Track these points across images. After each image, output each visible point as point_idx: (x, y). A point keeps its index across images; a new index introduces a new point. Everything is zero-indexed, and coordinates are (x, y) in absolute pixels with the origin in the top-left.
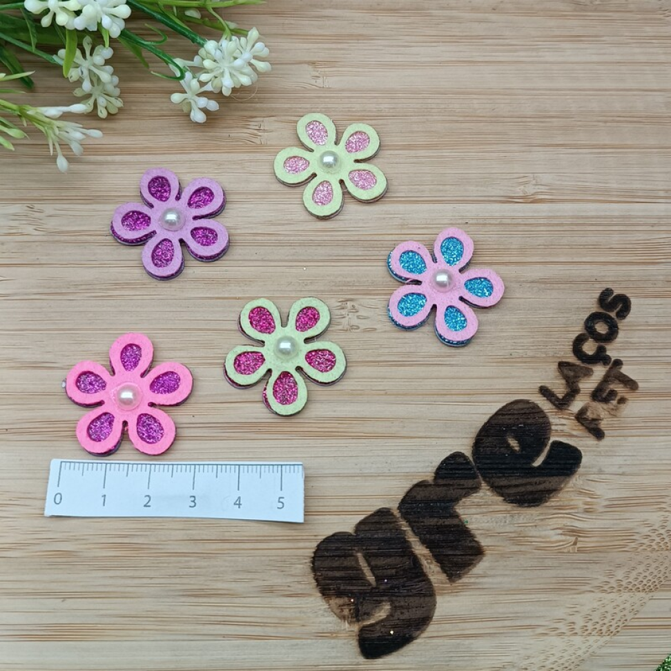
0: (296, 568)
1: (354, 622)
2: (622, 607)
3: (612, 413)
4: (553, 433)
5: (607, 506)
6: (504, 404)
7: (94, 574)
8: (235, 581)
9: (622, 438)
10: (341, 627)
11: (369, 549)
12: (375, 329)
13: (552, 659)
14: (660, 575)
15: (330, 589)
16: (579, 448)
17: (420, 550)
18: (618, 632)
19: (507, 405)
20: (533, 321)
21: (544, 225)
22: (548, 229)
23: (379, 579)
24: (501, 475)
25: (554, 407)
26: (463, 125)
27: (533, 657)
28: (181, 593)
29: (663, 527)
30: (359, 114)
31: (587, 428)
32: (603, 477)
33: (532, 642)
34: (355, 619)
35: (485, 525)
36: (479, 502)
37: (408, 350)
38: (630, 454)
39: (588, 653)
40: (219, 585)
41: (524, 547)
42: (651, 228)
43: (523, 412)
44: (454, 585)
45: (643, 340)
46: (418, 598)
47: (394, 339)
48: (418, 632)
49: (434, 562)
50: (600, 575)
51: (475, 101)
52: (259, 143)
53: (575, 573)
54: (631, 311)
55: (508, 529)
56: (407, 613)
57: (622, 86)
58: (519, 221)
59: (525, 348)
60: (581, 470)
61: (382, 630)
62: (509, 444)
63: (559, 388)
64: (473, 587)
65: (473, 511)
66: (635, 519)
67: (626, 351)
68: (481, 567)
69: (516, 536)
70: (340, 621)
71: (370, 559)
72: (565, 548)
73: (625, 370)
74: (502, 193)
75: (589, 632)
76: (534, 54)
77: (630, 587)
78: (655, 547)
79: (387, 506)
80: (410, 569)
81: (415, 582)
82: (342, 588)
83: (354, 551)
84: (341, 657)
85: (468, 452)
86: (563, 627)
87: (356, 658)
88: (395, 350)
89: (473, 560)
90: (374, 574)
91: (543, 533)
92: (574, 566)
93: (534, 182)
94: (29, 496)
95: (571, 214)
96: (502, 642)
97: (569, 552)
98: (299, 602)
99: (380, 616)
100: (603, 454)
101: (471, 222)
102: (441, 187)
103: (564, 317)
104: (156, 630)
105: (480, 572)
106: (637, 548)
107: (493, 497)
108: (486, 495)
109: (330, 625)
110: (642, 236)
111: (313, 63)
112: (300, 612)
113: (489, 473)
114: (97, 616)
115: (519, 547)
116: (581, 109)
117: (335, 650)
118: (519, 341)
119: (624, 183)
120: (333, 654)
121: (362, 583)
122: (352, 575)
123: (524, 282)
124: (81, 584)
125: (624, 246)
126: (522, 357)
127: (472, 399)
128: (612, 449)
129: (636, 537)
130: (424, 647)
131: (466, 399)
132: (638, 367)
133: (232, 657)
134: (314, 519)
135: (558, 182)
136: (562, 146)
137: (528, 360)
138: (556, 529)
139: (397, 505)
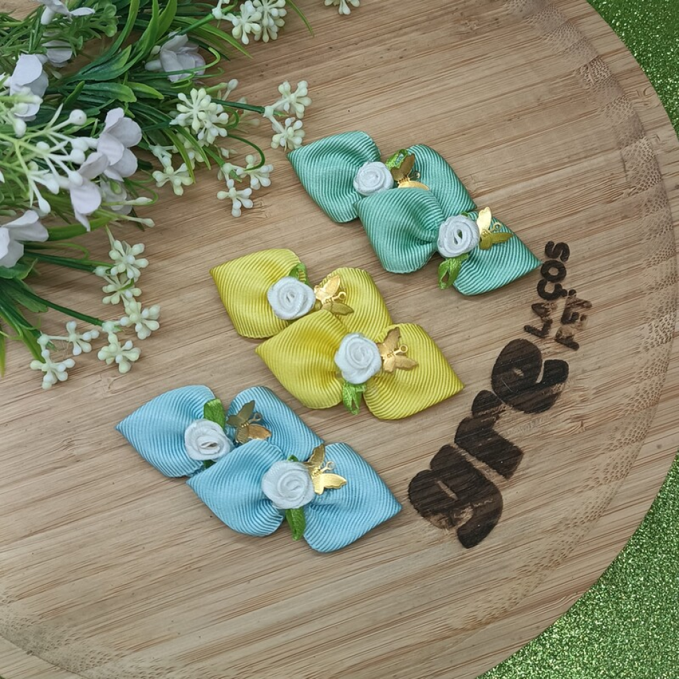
1: (451, 528)
2: (626, 456)
3: (579, 328)
4: (542, 357)
5: (594, 394)
6: (504, 347)
7: (263, 557)
9: (590, 344)
10: (443, 534)
11: (445, 476)
13: (591, 506)
14: (644, 427)
15: (427, 512)
16: (565, 360)
17: (479, 465)
18: (628, 473)
19: (506, 347)
23: (456, 493)
24: (517, 397)
25: (538, 338)
27: (578, 509)
29: (637, 394)
31: (565, 344)
32: (586, 374)
33: (573, 500)
34: (451, 526)
35: (517, 434)
36: (508, 420)
38: (600, 353)
41: (548, 439)
42: (566, 188)
43: (516, 349)
44: (510, 480)
45: (584, 271)
46: (489, 497)
48: (496, 520)
49: (491, 469)
50: (605, 440)
51: (411, 134)
52: (265, 217)
53: (588, 445)
54: (571, 252)
55: (533, 431)
56: (484, 510)
57: (513, 88)
60: (570, 375)
61: (472, 526)
62: (515, 374)
63: (538, 324)
64: (523, 477)
65: (506, 427)
66: (616, 396)
67: (576, 282)
68: (524, 463)
69: (540, 433)
70: (441, 530)
71: (448, 482)
72: (576, 431)
73: (580, 295)
76: (442, 84)
77: (627, 442)
78: (636, 409)
79: (445, 444)
80: (477, 479)
81: (484, 488)
82: (435, 508)
83: (435, 481)
84: (451, 553)
85: (489, 388)
86: (591, 483)
87: (461, 551)
89: (517, 460)
90: (454, 492)
91: (558, 426)
92: (586, 440)
93: (473, 181)
95: (506, 196)
96: (555, 506)
97: (580, 433)
99: (467, 518)
100: (582, 359)
104: (319, 579)
105: (525, 465)
106: (624, 415)
107: (517, 413)
108: (511, 413)
109: (435, 536)
110: (561, 197)
112: (413, 533)
113: (509, 398)
114: (276, 584)
115: (545, 440)
116: (489, 115)
117: (445, 550)
119: (537, 161)
120: (445, 553)
121: (448, 500)
122: (439, 497)
124: (257, 567)
126: (505, 310)
127: (481, 351)
128: (587, 353)
129: (622, 407)
130: (504, 528)
131: (476, 353)
132: (588, 290)
133: (378, 578)
134: (400, 469)
135: (491, 176)
136: (484, 147)
137: (510, 311)
138: (566, 420)
139: (454, 441)
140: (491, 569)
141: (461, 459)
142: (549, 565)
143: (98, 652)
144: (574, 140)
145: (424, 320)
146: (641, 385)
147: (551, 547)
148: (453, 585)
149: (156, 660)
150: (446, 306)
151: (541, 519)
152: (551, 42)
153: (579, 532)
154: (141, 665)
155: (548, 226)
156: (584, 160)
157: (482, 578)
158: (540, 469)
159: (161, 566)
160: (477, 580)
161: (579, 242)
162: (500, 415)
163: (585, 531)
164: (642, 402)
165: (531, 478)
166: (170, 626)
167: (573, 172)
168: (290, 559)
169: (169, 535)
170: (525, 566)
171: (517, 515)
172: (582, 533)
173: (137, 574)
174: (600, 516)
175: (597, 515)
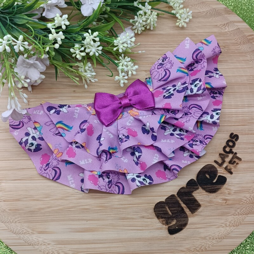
0: (150, 211)
2: (240, 219)
5: (234, 193)
6: (205, 165)
7: (95, 214)
8: (133, 215)
9: (238, 174)
13: (221, 233)
14: (249, 210)
16: (226, 177)
17: (183, 205)
18: (239, 225)
25: (218, 166)
27: (216, 233)
28: (119, 219)
29: (250, 198)
32: (233, 184)
33: (215, 229)
35: (201, 198)
36: (199, 192)
38: (240, 178)
40: (129, 216)
41: (212, 204)
42: (243, 115)
44: (193, 215)
45: (242, 147)
50: (233, 211)
53: (226, 211)
54: (239, 139)
55: (207, 199)
57: (234, 75)
59: (210, 150)
60: (226, 183)
63: (220, 161)
64: (198, 215)
65: (197, 195)
66: (241, 196)
67: (238, 150)
68: (200, 209)
69: (210, 201)
70: (162, 225)
72: (223, 204)
73: (238, 155)
75: (230, 226)
77: (241, 214)
78: (248, 203)
79: (174, 194)
84: (164, 234)
85: (195, 179)
86: (223, 225)
87: (167, 235)
91: (217, 200)
92: (226, 209)
98: (151, 220)
100: (232, 178)
103: (220, 141)
104: (113, 229)
106: (243, 204)
107: (202, 191)
108: (200, 190)
109: (160, 226)
110: (241, 118)
111: (145, 71)
112: (152, 223)
114: (97, 225)
117: (162, 233)
118: (208, 148)
119: (236, 103)
126: (209, 152)
127: (196, 164)
128: (235, 177)
129: (243, 201)
130: (186, 231)
132: (242, 154)
134: (154, 198)
137: (211, 153)
138: (220, 199)
139: (176, 194)
140: (177, 245)
142: (200, 250)
143: (25, 229)
146: (252, 195)
147: (202, 244)
148: (161, 247)
149: (45, 239)
151: (201, 233)
152: (252, 63)
153: (214, 241)
154: (39, 239)
155: (233, 127)
157: (172, 247)
158: (206, 214)
159: (58, 206)
160: (170, 247)
161: (243, 136)
163: (216, 242)
164: (251, 201)
165: (201, 216)
167: (248, 110)
168: (104, 218)
169: (64, 195)
170: (190, 248)
171: (192, 228)
173: (48, 206)
175: (223, 237)
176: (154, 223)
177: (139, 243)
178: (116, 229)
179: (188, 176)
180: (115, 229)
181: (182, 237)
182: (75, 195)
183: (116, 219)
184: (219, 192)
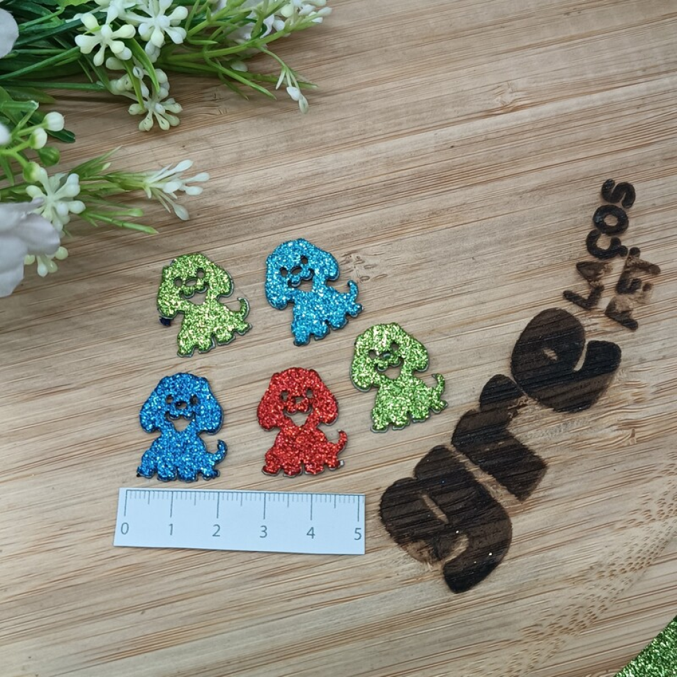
1: (436, 562)
3: (640, 301)
4: (587, 334)
5: (655, 393)
6: (532, 318)
7: (167, 580)
9: (654, 324)
10: (424, 570)
11: (433, 489)
12: (386, 275)
13: (636, 549)
15: (404, 537)
16: (616, 343)
17: (483, 478)
19: (535, 318)
20: (541, 229)
21: (529, 131)
22: (535, 134)
23: (448, 515)
24: (544, 388)
25: (582, 309)
26: (424, 48)
27: (618, 552)
28: (258, 577)
30: (314, 60)
31: (619, 322)
32: (645, 365)
33: (613, 538)
34: (436, 559)
35: (541, 439)
36: (530, 418)
37: (423, 288)
38: (666, 337)
39: (670, 535)
41: (584, 450)
42: (636, 110)
43: (553, 321)
44: (525, 503)
45: (654, 223)
46: (493, 523)
47: (407, 279)
48: (500, 556)
49: (499, 485)
50: (664, 459)
51: (431, 21)
52: (218, 113)
53: (640, 463)
54: (637, 197)
55: (564, 437)
56: (485, 541)
58: (505, 132)
59: (540, 258)
60: (622, 364)
61: (466, 562)
62: (545, 357)
63: (583, 290)
64: (544, 500)
65: (526, 428)
67: (640, 238)
68: (547, 480)
69: (574, 441)
70: (421, 564)
71: (437, 498)
72: (624, 442)
73: (645, 256)
74: (480, 109)
75: (666, 515)
79: (440, 443)
80: (479, 498)
81: (487, 510)
82: (416, 532)
83: (419, 495)
84: (432, 598)
85: (505, 371)
86: (640, 517)
87: (446, 595)
88: (411, 291)
89: (537, 475)
90: (442, 510)
91: (600, 433)
92: (637, 456)
93: (510, 90)
94: (80, 520)
95: (554, 114)
96: (584, 545)
97: (629, 445)
98: (377, 557)
99: (460, 550)
100: (640, 343)
101: (456, 144)
102: (418, 116)
103: (571, 219)
104: (243, 617)
105: (547, 484)
107: (543, 410)
108: (535, 410)
109: (413, 571)
110: (629, 121)
112: (381, 565)
113: (533, 388)
114: (181, 619)
115: (580, 452)
116: (540, 5)
117: (424, 593)
118: (531, 253)
119: (600, 71)
120: (423, 597)
121: (434, 523)
122: (422, 518)
123: (523, 192)
124: (156, 592)
125: (614, 134)
126: (539, 268)
127: (499, 321)
128: (647, 336)
130: (510, 569)
131: (493, 322)
132: (656, 250)
133: (325, 624)
134: (372, 474)
135: (534, 85)
136: (529, 46)
137: (546, 269)
138: (612, 425)
139: (450, 440)
140: (486, 625)
141: (459, 467)
142: (571, 627)
144: (653, 48)
145: (425, 272)
147: (575, 601)
148: (430, 644)
150: (458, 255)
151: (564, 562)
153: (618, 584)
155: (608, 158)
156: (665, 74)
157: (471, 637)
158: (570, 490)
161: (650, 183)
162: (519, 411)
163: (627, 584)
165: (553, 503)
166: (24, 664)
167: (648, 89)
168: (204, 586)
169: (38, 537)
170: (536, 625)
171: (530, 553)
172: (622, 586)
174: (649, 565)
175: (646, 562)
176: (391, 565)
177: (348, 647)
178: (256, 614)
179: (481, 368)
180: (252, 615)
181: (501, 592)
182: (80, 527)
183: (248, 579)
184: (603, 403)
